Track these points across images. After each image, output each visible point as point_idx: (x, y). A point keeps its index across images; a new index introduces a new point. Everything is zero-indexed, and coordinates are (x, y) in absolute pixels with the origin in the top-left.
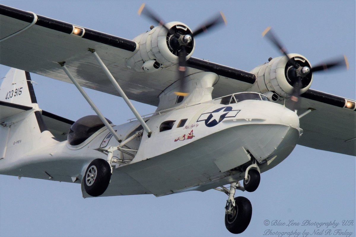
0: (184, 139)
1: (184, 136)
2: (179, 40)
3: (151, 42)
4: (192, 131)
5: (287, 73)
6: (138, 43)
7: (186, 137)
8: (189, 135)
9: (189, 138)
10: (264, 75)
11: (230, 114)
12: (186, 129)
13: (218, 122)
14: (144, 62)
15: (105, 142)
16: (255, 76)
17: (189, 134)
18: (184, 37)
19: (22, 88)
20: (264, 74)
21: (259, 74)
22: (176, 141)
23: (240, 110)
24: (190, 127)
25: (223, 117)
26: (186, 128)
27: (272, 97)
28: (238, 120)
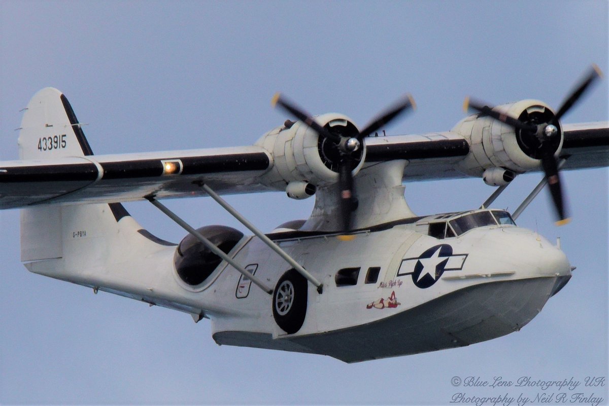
0: (383, 307)
1: (382, 301)
2: (339, 147)
3: (293, 155)
4: (393, 293)
5: (520, 137)
6: (271, 154)
7: (386, 304)
8: (389, 300)
9: (392, 305)
10: (482, 143)
11: (452, 262)
12: (381, 289)
13: (434, 278)
14: (287, 184)
15: (242, 287)
16: (467, 144)
17: (389, 298)
18: (347, 141)
19: (65, 136)
20: (482, 139)
21: (472, 139)
22: (369, 307)
23: (467, 255)
24: (388, 285)
25: (441, 268)
26: (382, 287)
27: (504, 176)
28: (469, 278)
